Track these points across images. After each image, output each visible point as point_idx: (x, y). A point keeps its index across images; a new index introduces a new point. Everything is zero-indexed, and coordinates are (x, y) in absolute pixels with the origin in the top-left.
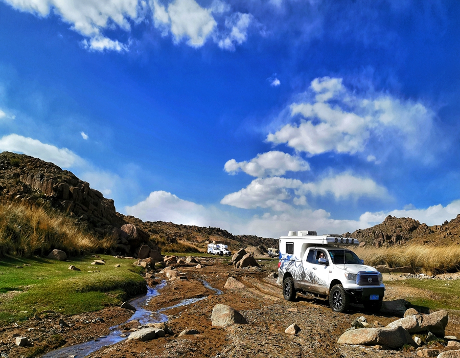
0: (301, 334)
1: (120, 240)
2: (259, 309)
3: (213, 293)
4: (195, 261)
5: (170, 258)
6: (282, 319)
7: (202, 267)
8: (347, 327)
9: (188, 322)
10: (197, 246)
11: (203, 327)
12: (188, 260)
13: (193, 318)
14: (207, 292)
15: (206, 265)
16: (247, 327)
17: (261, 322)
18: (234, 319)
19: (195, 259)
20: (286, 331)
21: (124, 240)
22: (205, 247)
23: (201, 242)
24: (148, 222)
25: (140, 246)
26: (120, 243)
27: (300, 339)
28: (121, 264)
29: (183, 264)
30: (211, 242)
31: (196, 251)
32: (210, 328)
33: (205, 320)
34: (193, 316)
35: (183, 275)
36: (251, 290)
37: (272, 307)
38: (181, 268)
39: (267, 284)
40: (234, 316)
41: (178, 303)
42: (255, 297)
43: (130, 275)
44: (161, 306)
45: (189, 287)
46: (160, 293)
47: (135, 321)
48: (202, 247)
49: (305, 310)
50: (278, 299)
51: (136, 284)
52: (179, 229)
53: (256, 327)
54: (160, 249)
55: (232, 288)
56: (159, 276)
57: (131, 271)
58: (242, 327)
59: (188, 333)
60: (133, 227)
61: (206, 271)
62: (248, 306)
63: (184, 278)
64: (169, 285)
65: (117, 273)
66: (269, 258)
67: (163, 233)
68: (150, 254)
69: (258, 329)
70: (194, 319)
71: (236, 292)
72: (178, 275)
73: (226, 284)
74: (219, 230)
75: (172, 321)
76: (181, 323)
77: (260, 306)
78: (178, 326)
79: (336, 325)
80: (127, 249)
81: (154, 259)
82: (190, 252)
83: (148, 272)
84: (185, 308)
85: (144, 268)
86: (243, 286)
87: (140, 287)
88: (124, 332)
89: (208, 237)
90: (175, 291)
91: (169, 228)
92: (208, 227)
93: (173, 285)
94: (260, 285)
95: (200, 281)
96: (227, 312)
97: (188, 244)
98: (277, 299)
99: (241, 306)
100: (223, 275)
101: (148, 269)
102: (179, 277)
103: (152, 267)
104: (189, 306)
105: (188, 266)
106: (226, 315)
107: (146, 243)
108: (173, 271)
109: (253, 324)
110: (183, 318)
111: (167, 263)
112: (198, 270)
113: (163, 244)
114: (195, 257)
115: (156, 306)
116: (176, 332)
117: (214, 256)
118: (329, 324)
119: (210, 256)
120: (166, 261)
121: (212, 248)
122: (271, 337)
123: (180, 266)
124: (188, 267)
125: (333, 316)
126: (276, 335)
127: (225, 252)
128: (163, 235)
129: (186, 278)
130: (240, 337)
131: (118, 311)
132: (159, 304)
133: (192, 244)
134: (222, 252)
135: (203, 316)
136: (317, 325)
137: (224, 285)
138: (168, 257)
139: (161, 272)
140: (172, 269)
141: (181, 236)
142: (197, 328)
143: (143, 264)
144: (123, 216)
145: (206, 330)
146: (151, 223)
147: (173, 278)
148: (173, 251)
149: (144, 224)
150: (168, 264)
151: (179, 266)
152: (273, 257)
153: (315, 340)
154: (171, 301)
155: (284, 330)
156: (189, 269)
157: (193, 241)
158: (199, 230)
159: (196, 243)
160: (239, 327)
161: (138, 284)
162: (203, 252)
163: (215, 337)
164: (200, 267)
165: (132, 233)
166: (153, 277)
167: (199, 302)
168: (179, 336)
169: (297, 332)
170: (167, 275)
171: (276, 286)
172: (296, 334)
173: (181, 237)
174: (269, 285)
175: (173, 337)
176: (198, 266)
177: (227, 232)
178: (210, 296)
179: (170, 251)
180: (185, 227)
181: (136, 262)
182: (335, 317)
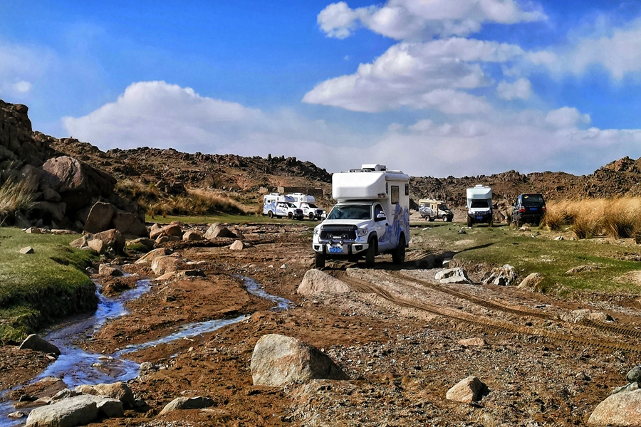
0: (489, 403)
1: (40, 193)
2: (381, 342)
3: (267, 306)
4: (229, 234)
5: (165, 228)
6: (440, 366)
7: (245, 247)
8: (616, 382)
9: (189, 378)
10: (237, 199)
11: (228, 388)
12: (212, 232)
13: (204, 367)
14: (253, 303)
15: (257, 242)
16: (342, 388)
17: (383, 374)
18: (311, 368)
19: (229, 228)
20: (448, 396)
21: (50, 193)
22: (257, 200)
23: (248, 191)
24: (116, 151)
25: (90, 205)
26: (41, 199)
27: (486, 416)
28: (37, 247)
29: (198, 242)
30: (272, 190)
31: (234, 211)
32: (247, 392)
33: (235, 371)
34: (205, 363)
35: (194, 266)
36: (367, 296)
37: (418, 336)
38: (191, 251)
39: (409, 283)
40: (310, 362)
41: (171, 332)
42: (375, 315)
43: (52, 272)
44: (126, 342)
45: (206, 294)
46: (129, 309)
47: (51, 379)
48: (249, 202)
49: (504, 343)
50: (434, 316)
51: (66, 291)
52: (193, 163)
53: (369, 387)
54: (143, 210)
55: (317, 293)
56: (134, 270)
57: (59, 261)
58: (329, 388)
59: (183, 406)
60: (73, 163)
61: (255, 255)
62: (354, 337)
63: (195, 273)
64: (155, 291)
65: (19, 268)
66: (423, 221)
67: (151, 172)
68: (117, 222)
69: (373, 390)
70: (206, 371)
71: (327, 302)
72: (180, 267)
73: (302, 286)
74: (293, 162)
75: (149, 377)
76: (171, 381)
77: (386, 334)
78: (163, 387)
79: (588, 379)
80: (58, 211)
81: (123, 233)
82: (219, 215)
83: (105, 261)
84: (190, 344)
85: (95, 254)
86: (346, 289)
87: (78, 297)
88: (18, 408)
89: (266, 179)
90: (170, 304)
91: (168, 163)
92: (266, 157)
93: (167, 290)
94: (391, 285)
95: (237, 280)
96: (292, 353)
97: (215, 197)
98: (431, 317)
99: (335, 336)
100: (297, 264)
101: (107, 255)
102: (183, 273)
103: (117, 250)
104: (198, 341)
105: (211, 244)
106: (289, 360)
107: (106, 196)
108: (169, 258)
109: (361, 378)
110: (179, 369)
111: (158, 241)
112: (235, 254)
113: (152, 197)
114: (231, 225)
115: (114, 342)
116: (153, 403)
117: (279, 221)
118: (567, 376)
119: (269, 221)
120: (155, 237)
121: (274, 202)
122: (404, 412)
123: (191, 246)
124: (210, 249)
125: (580, 355)
126: (420, 406)
127: (307, 211)
128: (151, 178)
129: (201, 274)
130: (321, 411)
131: (12, 355)
132: (122, 337)
133: (226, 196)
134: (299, 211)
135: (231, 363)
136: (535, 378)
137: (297, 287)
138: (159, 226)
139: (140, 261)
140: (167, 253)
141: (196, 180)
142: (213, 392)
143: (95, 244)
144: (52, 140)
145: (236, 396)
146: (123, 152)
147: (168, 274)
148: (177, 212)
149: (102, 155)
150: (161, 242)
151: (188, 246)
152: (431, 220)
153: (526, 416)
154: (153, 327)
155: (445, 393)
156: (212, 251)
157: (227, 189)
158: (243, 163)
159: (236, 194)
160: (323, 388)
161: (71, 291)
162: (253, 213)
163: (258, 413)
164: (240, 247)
165: (71, 175)
166: (115, 273)
167: (226, 328)
168: (162, 413)
169: (477, 397)
170: (154, 267)
171: (433, 287)
172: (476, 403)
173: (198, 181)
174: (413, 284)
175: (144, 417)
176: (236, 245)
177: (313, 166)
178: (257, 315)
179: (169, 213)
180: (208, 158)
181: (76, 241)
182: (585, 359)
